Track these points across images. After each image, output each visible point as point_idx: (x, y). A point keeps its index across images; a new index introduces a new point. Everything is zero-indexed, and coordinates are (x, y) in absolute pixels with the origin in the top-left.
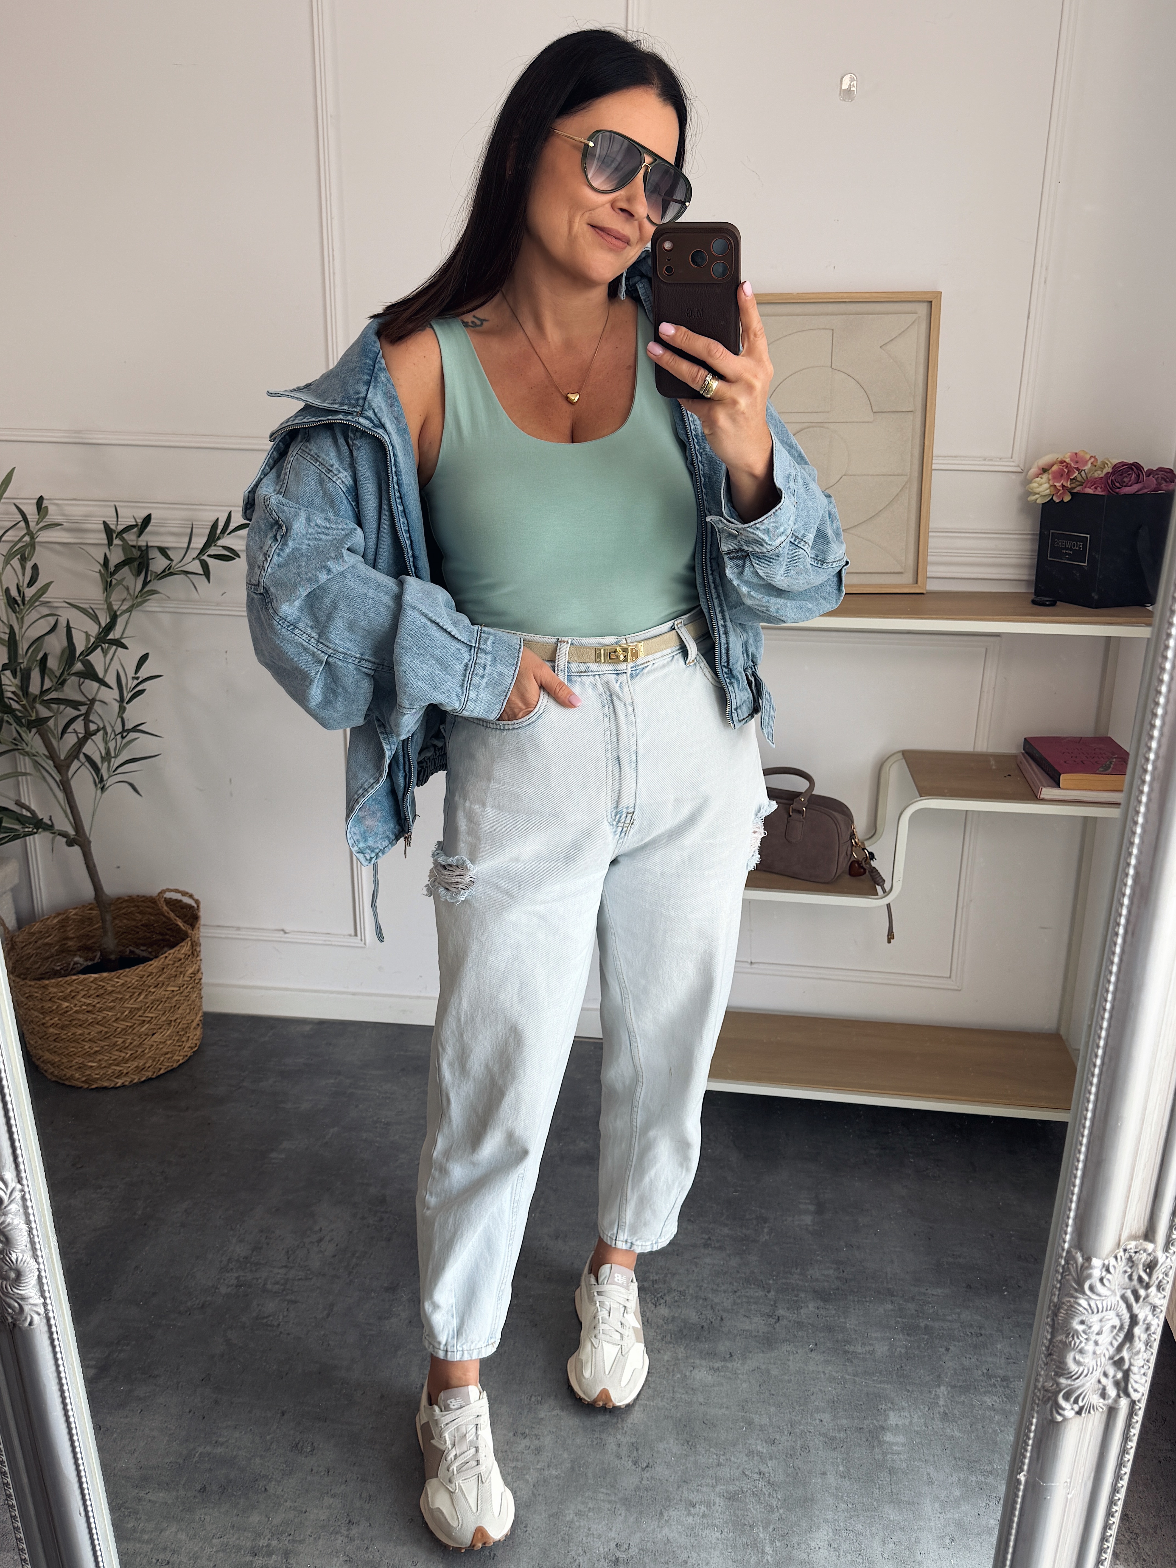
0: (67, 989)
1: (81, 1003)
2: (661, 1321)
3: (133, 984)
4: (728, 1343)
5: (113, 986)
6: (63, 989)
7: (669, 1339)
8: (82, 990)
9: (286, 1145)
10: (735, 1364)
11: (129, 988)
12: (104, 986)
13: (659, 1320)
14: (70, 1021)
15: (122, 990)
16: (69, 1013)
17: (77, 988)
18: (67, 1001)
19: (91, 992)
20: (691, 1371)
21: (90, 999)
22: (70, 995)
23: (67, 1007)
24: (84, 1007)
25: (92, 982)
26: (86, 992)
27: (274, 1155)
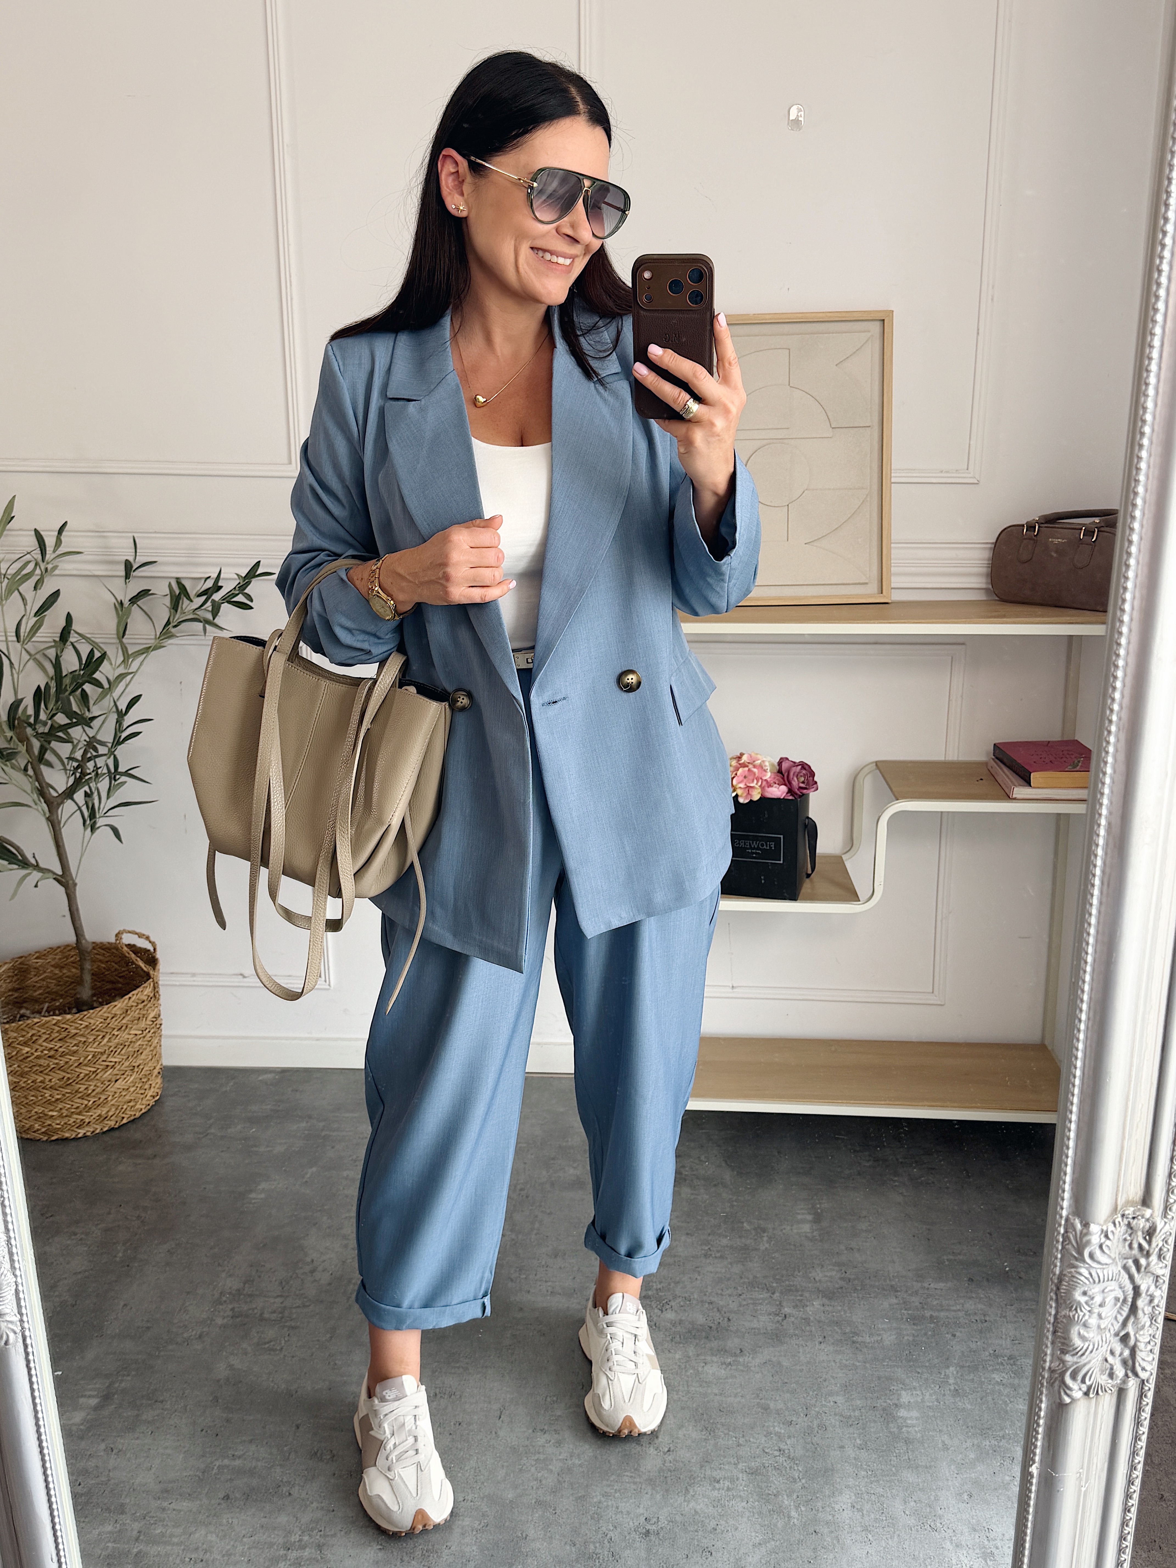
0: (28, 1033)
1: (44, 1048)
2: (669, 1325)
3: (98, 1026)
4: (737, 1340)
5: (76, 1028)
6: (24, 1033)
7: (678, 1339)
8: (44, 1033)
9: (263, 1185)
10: (746, 1358)
11: (92, 1030)
12: (67, 1029)
13: (667, 1324)
14: (30, 1068)
15: (86, 1033)
16: (29, 1059)
17: (39, 1031)
18: (28, 1046)
19: (54, 1035)
20: (703, 1367)
21: (53, 1043)
22: (31, 1039)
23: (27, 1053)
24: (46, 1052)
25: (54, 1025)
26: (48, 1036)
27: (253, 1195)
